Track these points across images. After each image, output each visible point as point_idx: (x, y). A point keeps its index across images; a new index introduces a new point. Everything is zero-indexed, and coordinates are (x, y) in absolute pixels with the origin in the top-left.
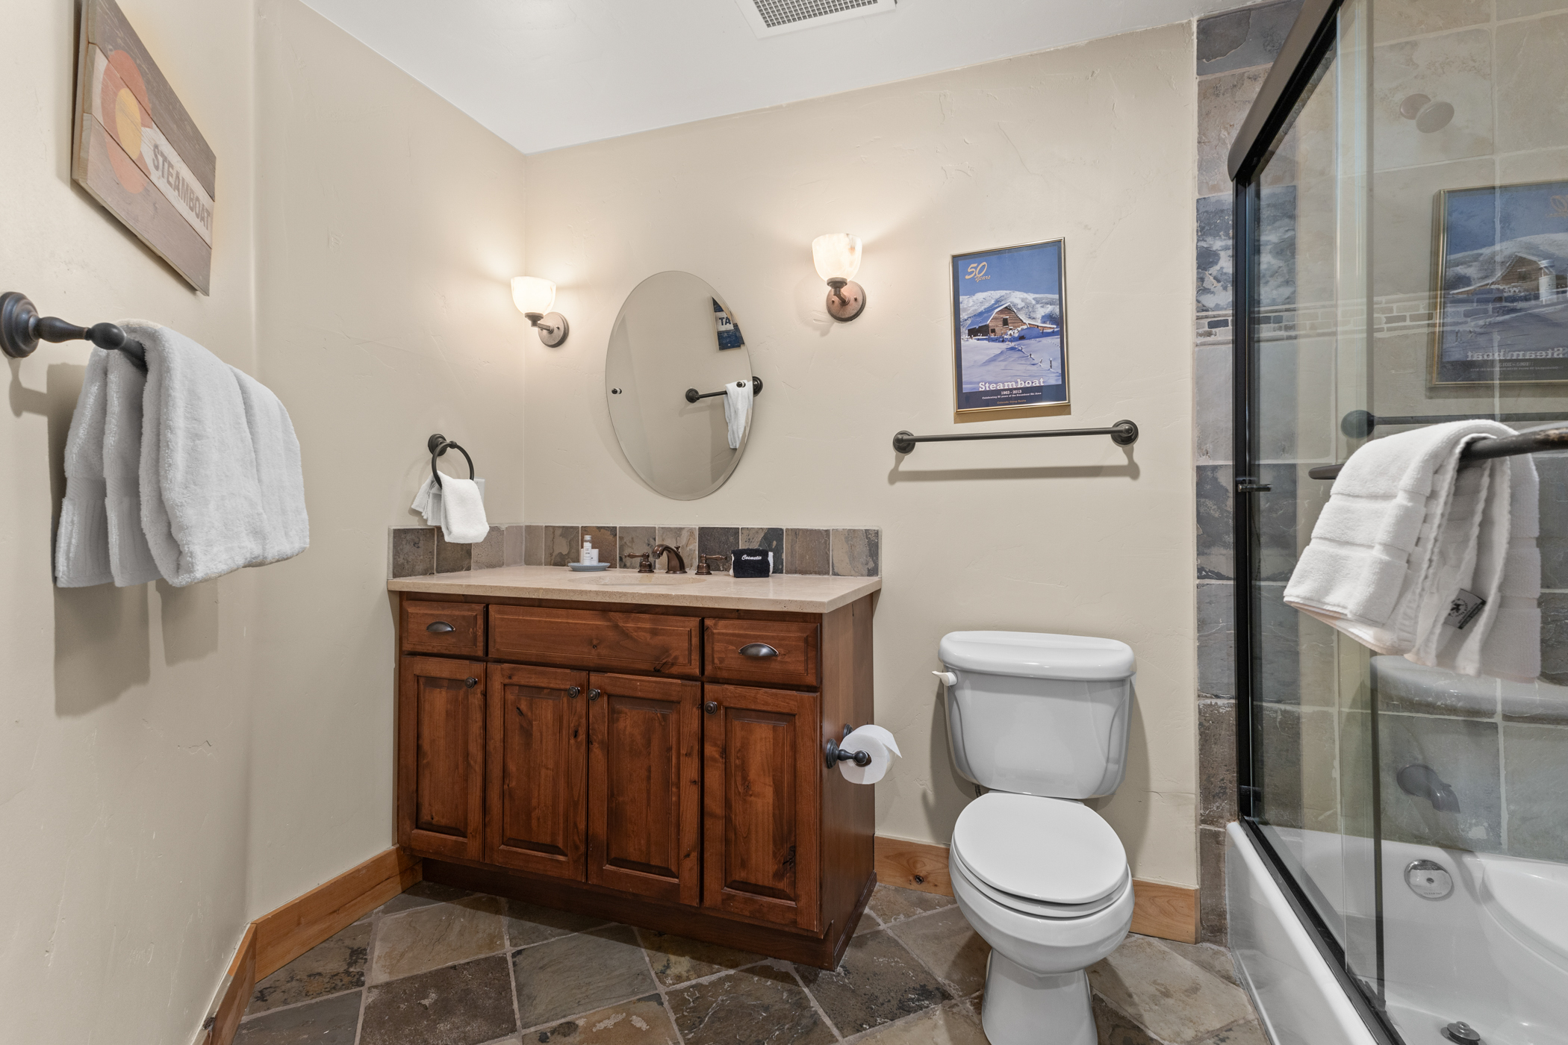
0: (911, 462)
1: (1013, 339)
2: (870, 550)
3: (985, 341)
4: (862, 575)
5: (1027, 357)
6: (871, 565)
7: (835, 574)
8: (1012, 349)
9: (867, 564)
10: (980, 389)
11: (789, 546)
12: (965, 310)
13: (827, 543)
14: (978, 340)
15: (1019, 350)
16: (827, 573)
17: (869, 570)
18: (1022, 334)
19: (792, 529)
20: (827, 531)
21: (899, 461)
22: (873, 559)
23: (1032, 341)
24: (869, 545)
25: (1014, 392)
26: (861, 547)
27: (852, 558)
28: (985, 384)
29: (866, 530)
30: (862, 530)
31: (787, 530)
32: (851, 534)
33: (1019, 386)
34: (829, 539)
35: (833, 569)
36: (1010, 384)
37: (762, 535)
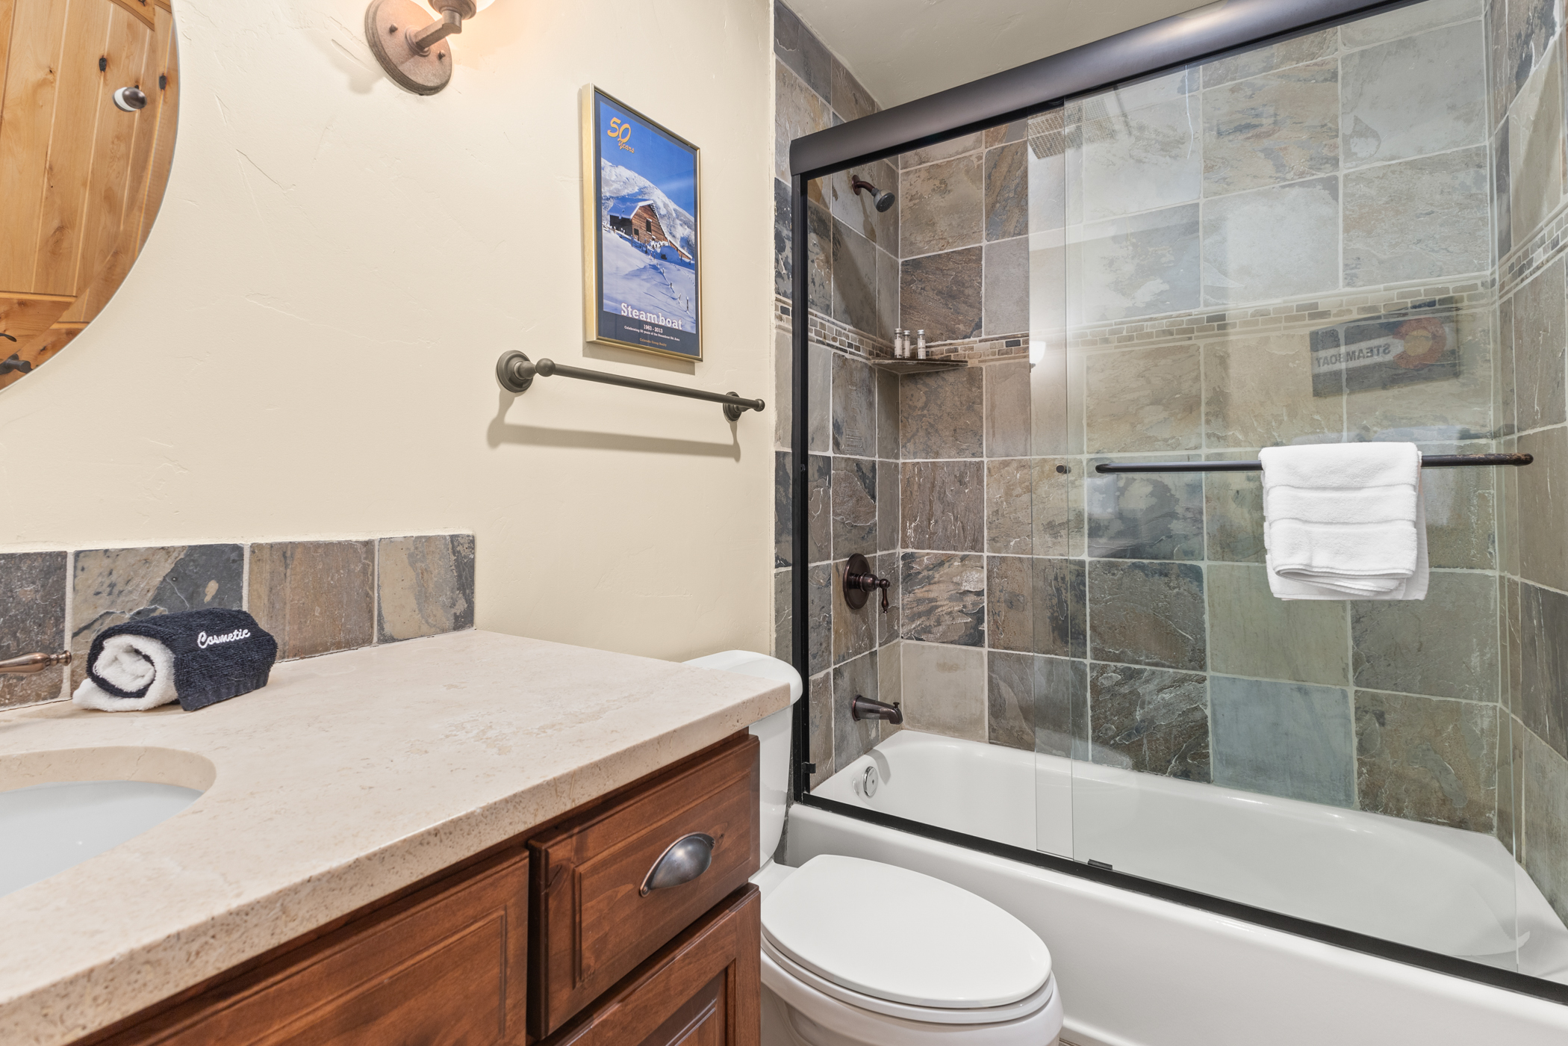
0: (523, 410)
1: (655, 255)
2: (460, 576)
3: (627, 243)
4: (444, 631)
5: (667, 286)
6: (461, 606)
7: (387, 639)
8: (654, 267)
9: (453, 605)
10: (623, 313)
11: (264, 591)
12: (608, 183)
13: (367, 572)
14: (621, 237)
15: (660, 273)
16: (367, 641)
17: (456, 617)
18: (666, 251)
19: (271, 546)
20: (368, 544)
21: (505, 406)
22: (464, 594)
23: (672, 266)
24: (457, 567)
25: (656, 330)
26: (441, 570)
27: (423, 596)
28: (628, 306)
29: (452, 537)
30: (444, 537)
31: (256, 548)
32: (420, 547)
33: (660, 323)
34: (373, 562)
35: (381, 628)
36: (653, 316)
37: (167, 567)
